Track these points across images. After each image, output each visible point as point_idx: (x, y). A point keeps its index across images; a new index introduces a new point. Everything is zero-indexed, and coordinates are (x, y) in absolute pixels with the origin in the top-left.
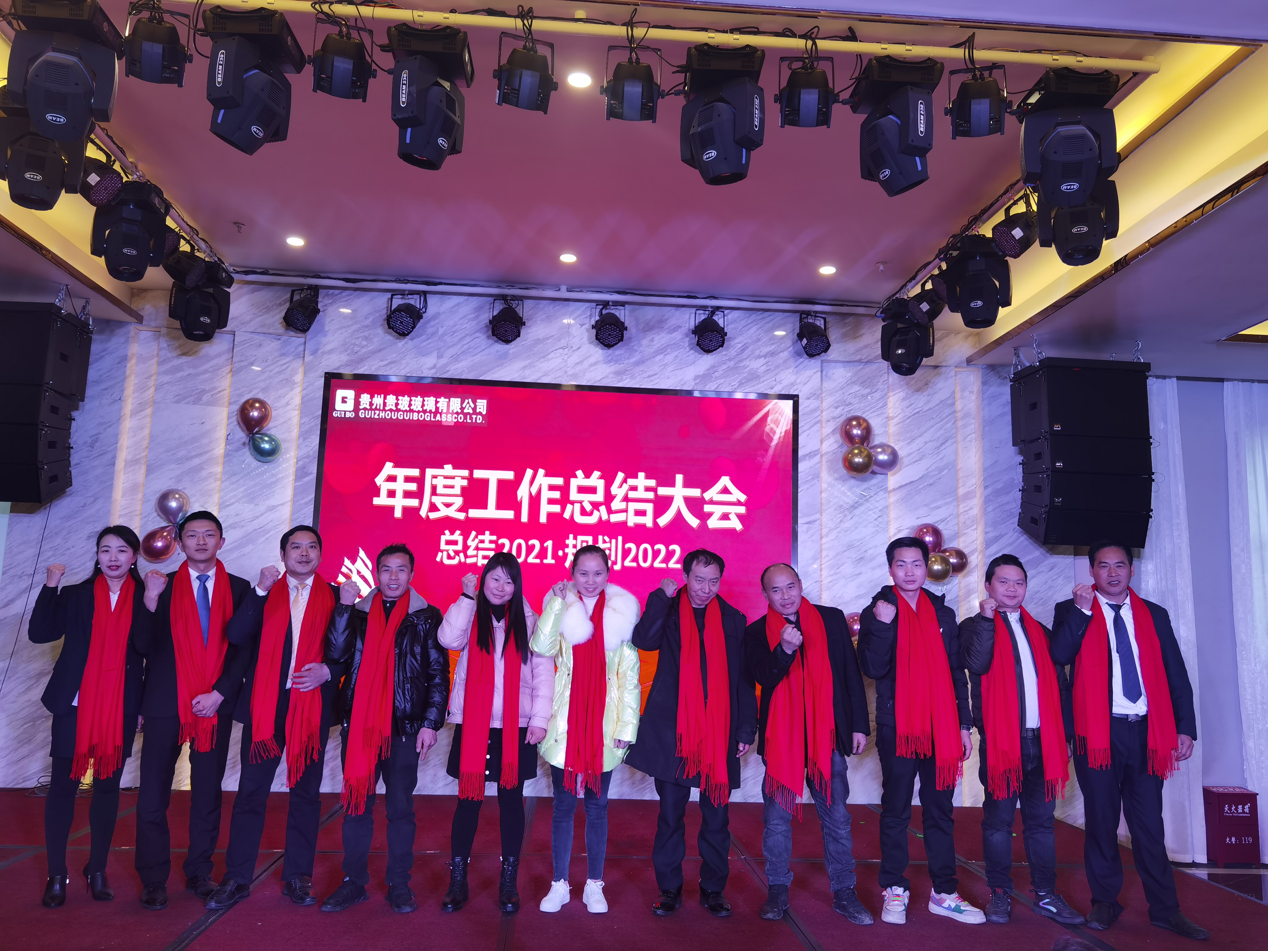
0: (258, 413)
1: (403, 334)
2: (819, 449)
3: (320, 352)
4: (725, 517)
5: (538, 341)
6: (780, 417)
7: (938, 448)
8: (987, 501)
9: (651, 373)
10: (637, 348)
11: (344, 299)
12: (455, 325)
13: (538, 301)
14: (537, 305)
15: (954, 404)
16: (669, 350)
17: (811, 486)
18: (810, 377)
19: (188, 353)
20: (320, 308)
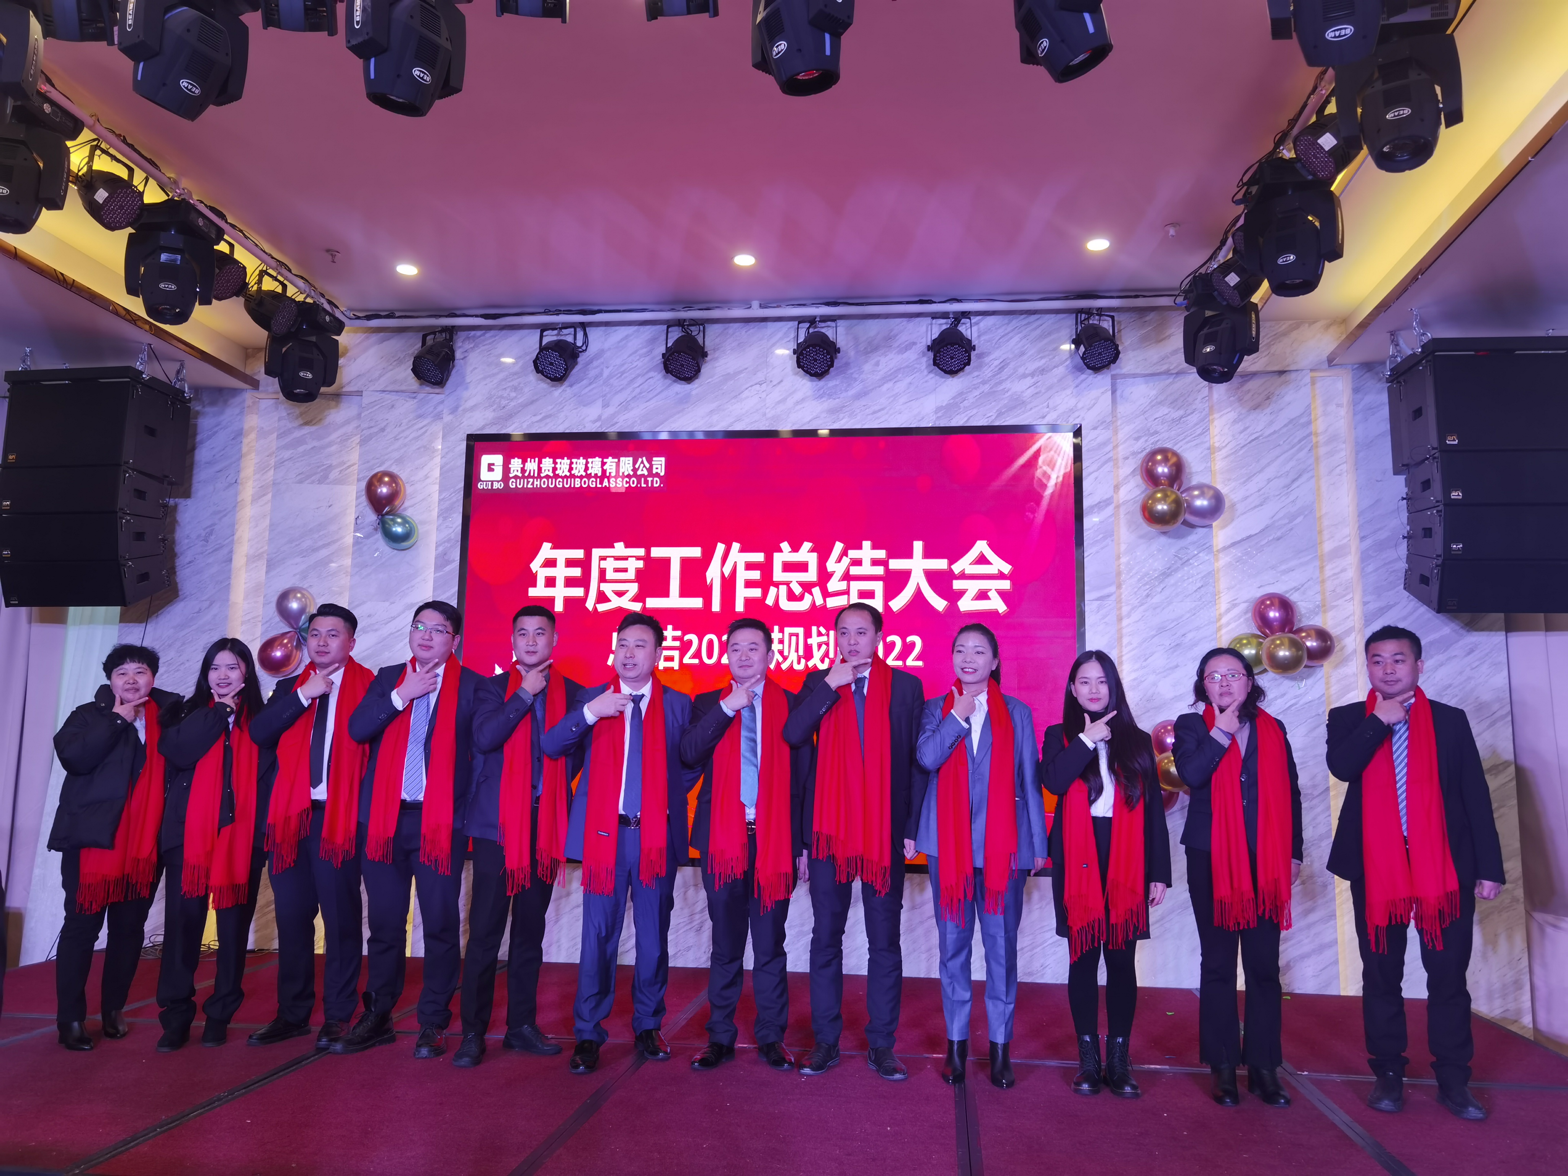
0: (389, 489)
1: (558, 379)
2: (1112, 497)
3: (461, 409)
4: (983, 595)
5: (728, 377)
6: (1056, 456)
7: (1288, 486)
8: (1365, 558)
9: (876, 408)
10: (857, 376)
11: (488, 342)
12: (623, 365)
13: (727, 325)
14: (725, 329)
15: (1309, 423)
16: (900, 376)
17: (1102, 548)
18: (1097, 399)
19: (311, 421)
20: (458, 354)
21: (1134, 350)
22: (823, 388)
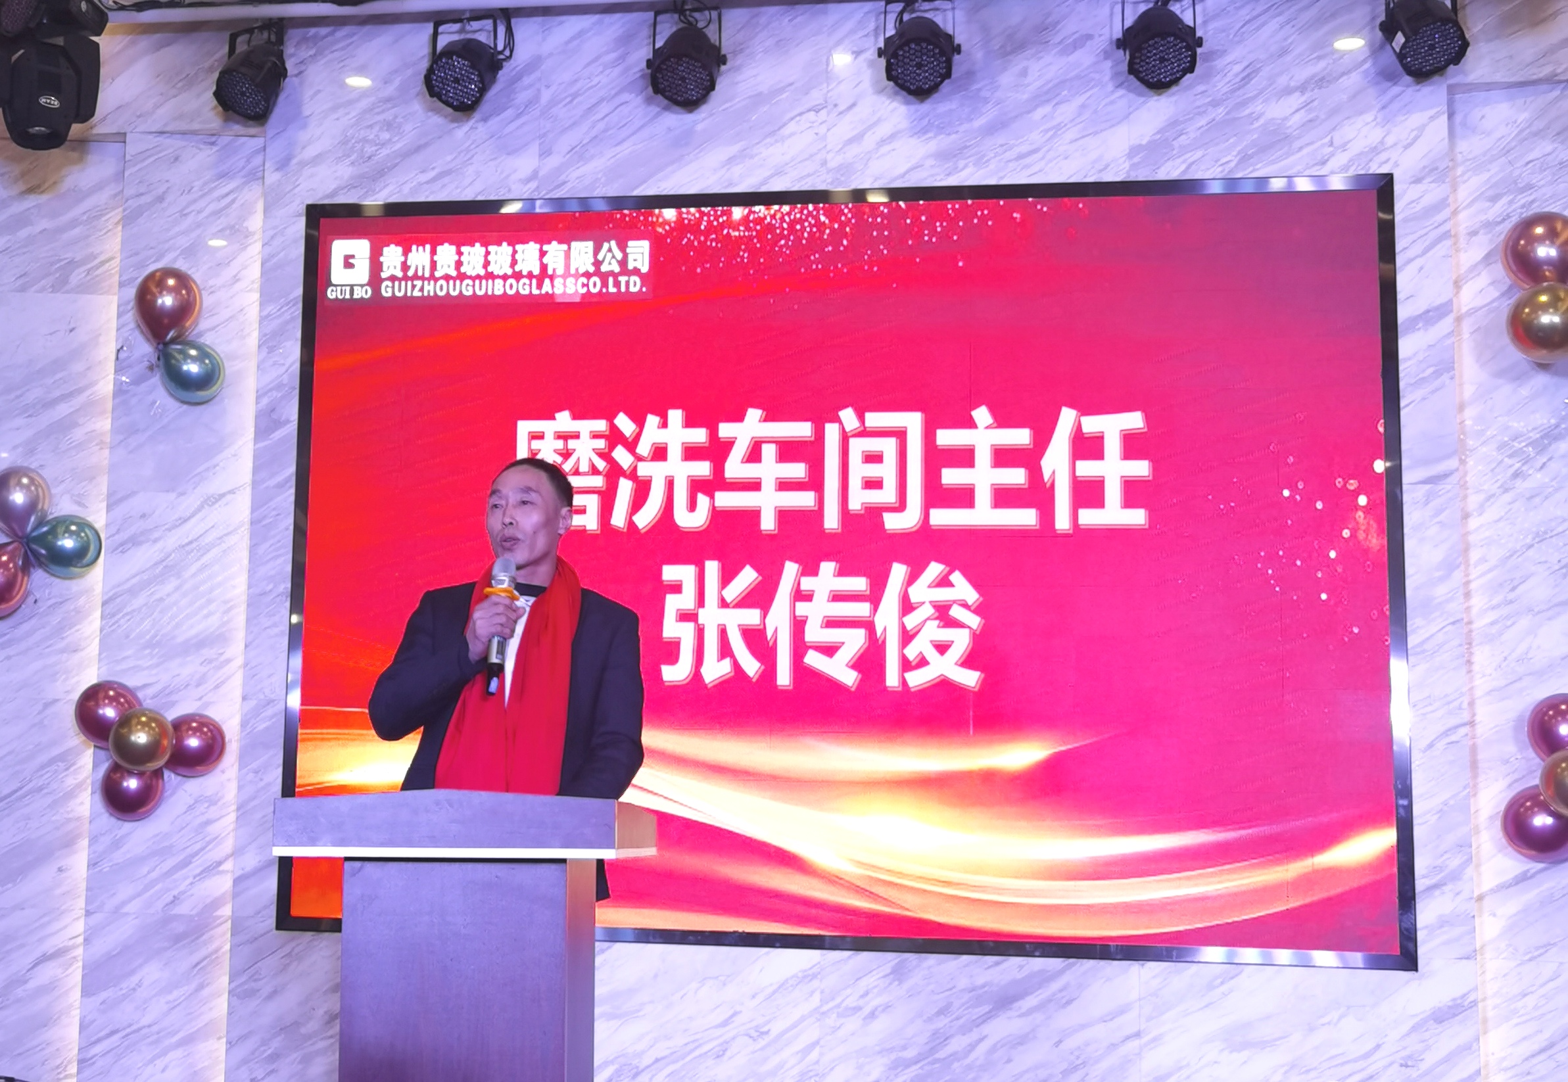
0: (175, 299)
1: (465, 107)
3: (294, 161)
5: (759, 99)
9: (1024, 149)
10: (987, 94)
11: (339, 44)
12: (576, 81)
14: (753, 17)
16: (1065, 92)
18: (1422, 129)
19: (39, 186)
20: (290, 65)
21: (1489, 40)
22: (927, 115)
